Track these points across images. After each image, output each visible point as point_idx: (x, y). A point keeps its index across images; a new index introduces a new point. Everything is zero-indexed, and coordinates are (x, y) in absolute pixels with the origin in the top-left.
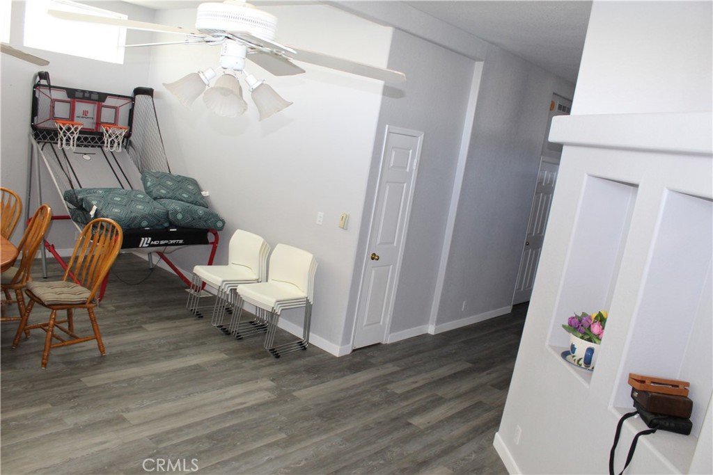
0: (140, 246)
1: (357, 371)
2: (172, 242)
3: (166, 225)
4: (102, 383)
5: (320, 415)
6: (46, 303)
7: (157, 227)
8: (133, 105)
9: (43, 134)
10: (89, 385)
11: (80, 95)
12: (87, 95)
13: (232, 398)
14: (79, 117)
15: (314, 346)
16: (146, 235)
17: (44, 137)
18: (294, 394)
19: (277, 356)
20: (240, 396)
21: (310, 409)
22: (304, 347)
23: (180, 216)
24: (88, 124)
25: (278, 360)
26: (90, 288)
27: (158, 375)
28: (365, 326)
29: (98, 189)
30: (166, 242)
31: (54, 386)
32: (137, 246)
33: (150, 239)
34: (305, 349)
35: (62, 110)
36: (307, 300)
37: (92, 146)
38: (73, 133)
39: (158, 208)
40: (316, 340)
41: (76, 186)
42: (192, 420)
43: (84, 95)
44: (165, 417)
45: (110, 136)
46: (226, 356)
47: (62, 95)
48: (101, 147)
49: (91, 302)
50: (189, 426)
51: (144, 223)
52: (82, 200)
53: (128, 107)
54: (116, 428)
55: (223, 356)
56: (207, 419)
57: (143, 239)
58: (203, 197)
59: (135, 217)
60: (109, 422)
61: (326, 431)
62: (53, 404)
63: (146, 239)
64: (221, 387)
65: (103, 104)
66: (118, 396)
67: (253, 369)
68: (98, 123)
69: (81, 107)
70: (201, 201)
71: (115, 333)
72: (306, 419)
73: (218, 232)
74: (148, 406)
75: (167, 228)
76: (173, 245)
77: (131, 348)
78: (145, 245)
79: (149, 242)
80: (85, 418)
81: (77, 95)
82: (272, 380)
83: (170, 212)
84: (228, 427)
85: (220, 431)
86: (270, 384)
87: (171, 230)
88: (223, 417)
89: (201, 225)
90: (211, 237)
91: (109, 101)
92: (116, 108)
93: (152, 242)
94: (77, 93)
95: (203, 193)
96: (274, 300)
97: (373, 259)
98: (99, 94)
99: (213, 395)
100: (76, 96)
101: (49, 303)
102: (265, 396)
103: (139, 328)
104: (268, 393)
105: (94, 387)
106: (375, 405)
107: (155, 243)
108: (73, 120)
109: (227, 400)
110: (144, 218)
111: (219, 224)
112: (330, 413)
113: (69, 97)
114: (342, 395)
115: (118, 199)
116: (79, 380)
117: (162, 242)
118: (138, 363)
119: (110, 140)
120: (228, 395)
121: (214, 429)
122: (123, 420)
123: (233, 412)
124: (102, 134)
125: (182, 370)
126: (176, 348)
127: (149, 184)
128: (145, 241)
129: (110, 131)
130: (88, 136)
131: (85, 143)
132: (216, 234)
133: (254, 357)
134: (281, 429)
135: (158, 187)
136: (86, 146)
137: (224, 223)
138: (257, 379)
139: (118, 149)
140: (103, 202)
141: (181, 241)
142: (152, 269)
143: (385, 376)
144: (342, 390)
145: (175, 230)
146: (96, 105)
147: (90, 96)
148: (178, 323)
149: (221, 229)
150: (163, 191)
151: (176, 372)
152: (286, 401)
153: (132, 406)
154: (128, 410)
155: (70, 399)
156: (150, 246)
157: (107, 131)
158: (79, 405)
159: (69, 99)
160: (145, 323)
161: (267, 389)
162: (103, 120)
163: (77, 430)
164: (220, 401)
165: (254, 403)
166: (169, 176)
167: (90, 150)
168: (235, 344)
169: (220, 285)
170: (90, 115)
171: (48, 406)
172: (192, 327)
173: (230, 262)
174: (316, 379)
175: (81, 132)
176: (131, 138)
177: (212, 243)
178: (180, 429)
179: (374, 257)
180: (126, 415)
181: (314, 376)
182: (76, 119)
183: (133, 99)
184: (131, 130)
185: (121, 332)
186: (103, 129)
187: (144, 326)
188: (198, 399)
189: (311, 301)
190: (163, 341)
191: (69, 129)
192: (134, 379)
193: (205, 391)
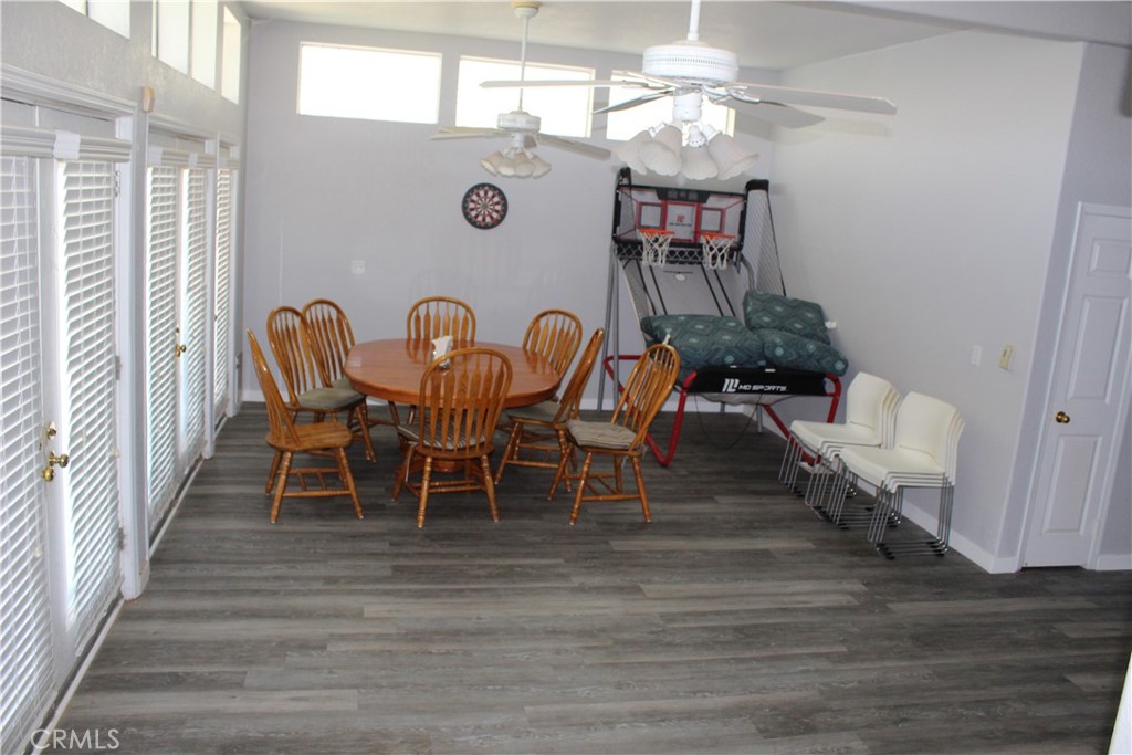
0: (724, 390)
1: (1012, 596)
2: (770, 388)
3: (762, 363)
4: (634, 549)
5: (916, 638)
6: (580, 443)
7: (748, 366)
8: (745, 206)
9: (627, 248)
10: (616, 549)
11: (675, 195)
12: (683, 195)
13: (793, 594)
14: (672, 224)
15: (959, 554)
16: (732, 375)
17: (629, 252)
18: (889, 605)
19: (889, 556)
20: (807, 593)
21: (905, 628)
22: (937, 551)
23: (779, 352)
24: (685, 233)
25: (889, 562)
26: (635, 431)
27: (707, 553)
28: (1047, 531)
29: (680, 316)
30: (761, 387)
31: (575, 544)
32: (720, 391)
33: (737, 381)
34: (940, 555)
35: (651, 217)
36: (945, 479)
37: (691, 263)
38: (661, 245)
39: (752, 340)
40: (960, 543)
41: (660, 312)
42: (726, 607)
43: (678, 195)
44: (691, 597)
45: (711, 249)
46: (813, 547)
47: (651, 197)
48: (700, 263)
49: (635, 450)
50: (717, 613)
51: (730, 359)
52: (657, 328)
53: (738, 208)
54: (626, 597)
55: (810, 545)
56: (745, 611)
57: (727, 381)
58: (826, 328)
59: (717, 350)
60: (620, 590)
61: (912, 657)
62: (567, 561)
63: (732, 381)
64: (785, 579)
65: (704, 205)
66: (644, 566)
67: (844, 567)
68: (698, 232)
69: (675, 211)
70: (821, 334)
71: (676, 501)
72: (890, 637)
73: (840, 378)
74: (676, 583)
75: (763, 368)
76: (771, 392)
77: (688, 519)
78: (730, 390)
79: (736, 386)
80: (597, 580)
81: (670, 194)
82: (865, 585)
83: (767, 345)
84: (768, 624)
85: (756, 626)
86: (859, 587)
87: (767, 370)
88: (768, 612)
89: (812, 365)
90: (830, 387)
91: (712, 202)
92: (722, 211)
93: (741, 387)
94: (670, 193)
95: (829, 325)
96: (885, 471)
97: (1059, 421)
98: (699, 192)
99: (768, 586)
100: (670, 196)
101: (583, 443)
102: (844, 600)
103: (710, 499)
104: (850, 598)
105: (620, 552)
106: (1017, 644)
107: (745, 387)
108: (664, 228)
109: (784, 594)
110: (729, 351)
111: (839, 366)
112: (930, 638)
113: (660, 198)
114: (967, 620)
115: (701, 327)
116: (607, 543)
117: (755, 388)
118: (688, 536)
119: (711, 254)
120: (789, 590)
121: (748, 622)
122: (639, 590)
123: (786, 609)
124: (701, 246)
125: (742, 552)
126: (749, 527)
127: (749, 309)
128: (730, 384)
129: (711, 243)
130: (684, 249)
131: (681, 259)
132: (837, 382)
133: (853, 553)
134: (843, 642)
135: (760, 314)
136: (681, 263)
137: (846, 363)
138: (843, 578)
139: (722, 266)
140: (679, 330)
141: (783, 388)
142: (761, 434)
143: (1061, 610)
144: (969, 615)
145: (773, 371)
146: (695, 209)
147: (687, 195)
148: (765, 500)
149: (843, 372)
150: (766, 319)
151: (732, 553)
152: (873, 612)
153: (656, 579)
154: (649, 582)
155: (587, 559)
156: (738, 391)
157: (708, 242)
158: (594, 566)
159: (660, 202)
160: (717, 494)
161: (852, 593)
162: (704, 227)
163: (582, 590)
164: (777, 594)
165: (822, 604)
166: (782, 300)
167: (687, 267)
168: (835, 535)
169: (819, 446)
170: (687, 221)
171: (561, 561)
172: (783, 506)
173: (848, 421)
174: (937, 593)
175: (672, 244)
176: (744, 251)
177: (831, 395)
178: (704, 614)
179: (1062, 418)
180: (642, 586)
181: (935, 591)
182: (669, 228)
183: (745, 197)
184: (742, 239)
185: (683, 501)
186: (703, 240)
187: (717, 498)
188: (745, 586)
189: (953, 480)
190: (733, 518)
191: (656, 240)
192: (674, 551)
193: (759, 580)
